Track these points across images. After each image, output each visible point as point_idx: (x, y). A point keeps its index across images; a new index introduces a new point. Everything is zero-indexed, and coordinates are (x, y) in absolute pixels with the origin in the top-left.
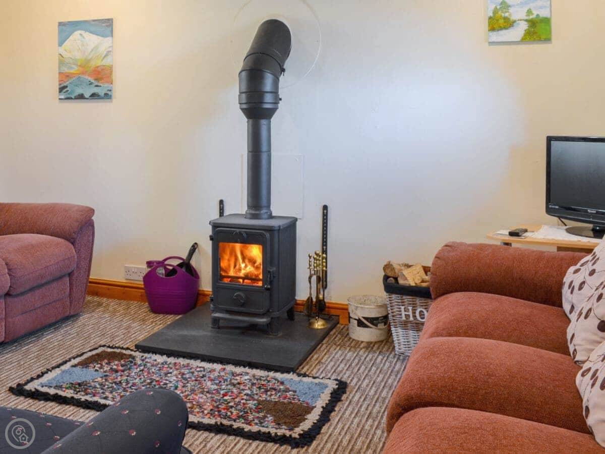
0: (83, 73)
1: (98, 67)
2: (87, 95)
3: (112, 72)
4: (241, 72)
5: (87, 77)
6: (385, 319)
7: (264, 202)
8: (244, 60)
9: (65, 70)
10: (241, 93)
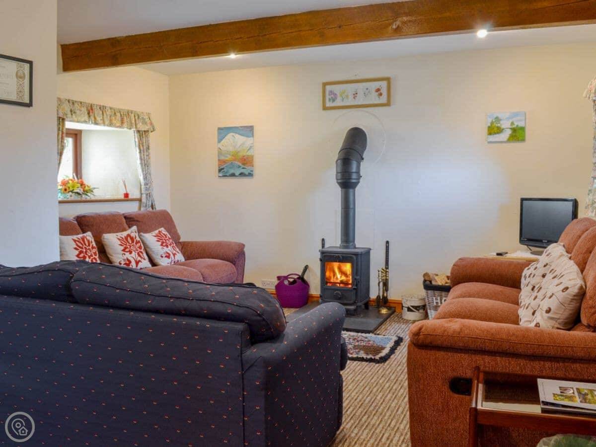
0: (235, 160)
1: (244, 156)
2: (237, 174)
3: (253, 160)
4: (337, 161)
5: (237, 163)
6: (424, 307)
7: (351, 239)
8: (339, 153)
9: (222, 158)
10: (337, 173)
